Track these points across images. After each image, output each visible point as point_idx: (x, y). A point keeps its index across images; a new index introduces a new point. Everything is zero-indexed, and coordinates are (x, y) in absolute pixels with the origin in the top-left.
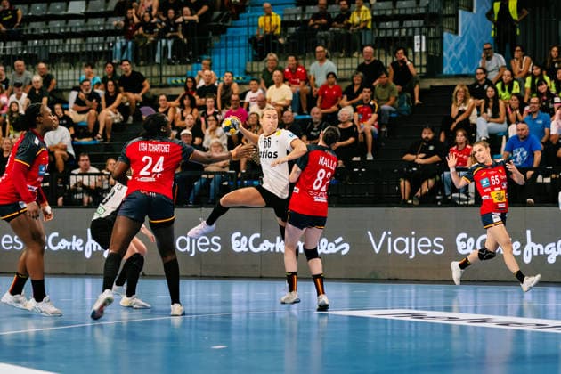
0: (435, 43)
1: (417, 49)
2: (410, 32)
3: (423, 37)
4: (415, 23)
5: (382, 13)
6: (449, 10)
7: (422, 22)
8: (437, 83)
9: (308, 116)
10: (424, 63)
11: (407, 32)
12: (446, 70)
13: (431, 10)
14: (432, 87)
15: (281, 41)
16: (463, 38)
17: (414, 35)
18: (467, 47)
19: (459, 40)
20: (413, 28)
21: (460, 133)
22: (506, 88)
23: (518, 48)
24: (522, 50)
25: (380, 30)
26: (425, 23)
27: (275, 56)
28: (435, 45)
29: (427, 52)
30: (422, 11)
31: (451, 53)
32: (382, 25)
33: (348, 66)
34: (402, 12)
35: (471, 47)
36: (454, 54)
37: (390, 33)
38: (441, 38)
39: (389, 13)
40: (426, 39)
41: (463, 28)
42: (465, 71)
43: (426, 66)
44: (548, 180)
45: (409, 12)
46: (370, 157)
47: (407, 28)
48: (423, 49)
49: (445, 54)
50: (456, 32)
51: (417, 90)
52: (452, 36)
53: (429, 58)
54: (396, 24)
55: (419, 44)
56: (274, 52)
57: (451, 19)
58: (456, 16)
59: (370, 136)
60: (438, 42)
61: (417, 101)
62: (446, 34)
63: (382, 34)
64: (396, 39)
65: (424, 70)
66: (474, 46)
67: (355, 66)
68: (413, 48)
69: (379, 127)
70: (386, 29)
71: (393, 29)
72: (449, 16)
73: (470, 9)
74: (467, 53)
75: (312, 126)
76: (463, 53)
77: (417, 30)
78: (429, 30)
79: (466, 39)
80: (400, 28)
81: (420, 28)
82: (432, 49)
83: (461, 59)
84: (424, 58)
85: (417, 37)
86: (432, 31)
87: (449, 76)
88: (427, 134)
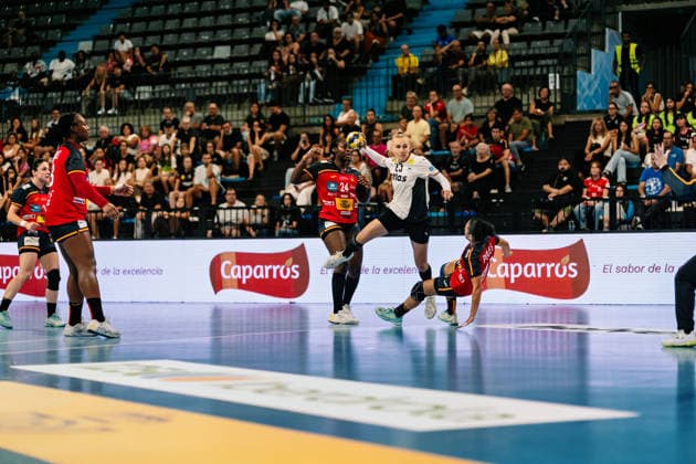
0: (569, 81)
1: (551, 87)
2: (545, 71)
3: (558, 76)
4: (549, 62)
5: (517, 52)
6: (581, 50)
7: (556, 61)
8: (569, 119)
9: (446, 152)
10: (558, 100)
11: (542, 71)
12: (578, 108)
13: (565, 50)
14: (566, 122)
15: (420, 81)
16: (596, 77)
18: (599, 85)
19: (593, 78)
20: (548, 66)
21: (594, 165)
22: (644, 119)
23: (650, 86)
24: (654, 87)
25: (515, 68)
26: (559, 62)
27: (414, 94)
28: (569, 84)
29: (561, 89)
30: (556, 50)
32: (517, 64)
33: (485, 104)
34: (537, 52)
35: (603, 84)
36: (587, 92)
37: (525, 72)
38: (575, 76)
39: (524, 53)
40: (560, 77)
41: (596, 67)
42: (599, 107)
43: (560, 103)
44: (681, 209)
45: (543, 51)
46: (508, 190)
47: (542, 67)
48: (558, 87)
49: (578, 92)
50: (589, 71)
51: (550, 126)
52: (586, 74)
53: (563, 95)
54: (531, 63)
55: (554, 81)
56: (413, 91)
57: (584, 58)
58: (589, 55)
59: (507, 170)
60: (572, 81)
61: (551, 136)
62: (579, 73)
63: (518, 73)
64: (532, 78)
65: (558, 107)
67: (492, 104)
68: (547, 86)
70: (522, 68)
71: (529, 67)
72: (582, 55)
73: (603, 49)
74: (600, 91)
75: (452, 160)
76: (596, 91)
77: (551, 69)
78: (563, 69)
79: (598, 76)
80: (536, 66)
81: (554, 66)
82: (566, 87)
83: (594, 97)
84: (558, 95)
85: (551, 75)
86: (566, 69)
87: (583, 112)
88: (564, 165)
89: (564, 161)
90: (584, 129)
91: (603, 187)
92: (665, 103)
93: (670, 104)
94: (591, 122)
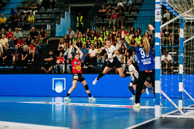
0: (53, 27)
1: (48, 29)
2: (46, 23)
3: (50, 25)
4: (47, 21)
5: (37, 18)
6: (57, 18)
7: (49, 21)
8: (54, 39)
9: (14, 48)
10: (50, 33)
11: (45, 24)
12: (56, 35)
13: (52, 17)
14: (52, 40)
15: (6, 25)
16: (62, 26)
18: (63, 29)
19: (61, 27)
20: (47, 22)
21: (61, 53)
22: (76, 39)
25: (37, 23)
26: (50, 21)
27: (4, 29)
28: (53, 28)
29: (51, 30)
30: (50, 17)
31: (58, 30)
32: (37, 21)
33: (27, 33)
34: (44, 18)
36: (59, 31)
37: (40, 24)
38: (55, 26)
39: (40, 18)
40: (51, 26)
41: (62, 23)
42: (63, 35)
43: (50, 34)
44: (86, 67)
45: (46, 18)
46: (33, 60)
47: (45, 22)
48: (50, 29)
49: (56, 31)
50: (60, 24)
51: (48, 41)
52: (59, 25)
53: (51, 32)
54: (42, 21)
55: (49, 27)
56: (4, 28)
57: (58, 20)
58: (60, 19)
61: (47, 44)
62: (56, 25)
63: (37, 24)
64: (42, 26)
65: (50, 35)
66: (65, 28)
67: (29, 33)
68: (47, 28)
69: (36, 51)
70: (39, 22)
71: (41, 22)
73: (64, 17)
74: (63, 30)
75: (15, 51)
76: (62, 31)
77: (48, 23)
78: (52, 23)
79: (63, 26)
81: (49, 22)
82: (52, 29)
83: (61, 32)
84: (50, 31)
85: (48, 25)
86: (52, 24)
87: (57, 37)
88: (51, 53)
89: (51, 52)
90: (57, 42)
91: (63, 60)
92: (83, 35)
93: (84, 35)
94: (60, 40)
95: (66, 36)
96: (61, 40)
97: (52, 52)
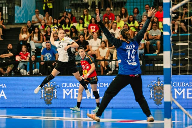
1: (4, 12)
2: (1, 5)
3: (7, 8)
4: (3, 1)
8: (13, 27)
10: (7, 18)
12: (16, 22)
14: (10, 28)
17: (3, 6)
18: (24, 12)
19: (22, 9)
20: (2, 3)
21: (24, 47)
23: (47, 13)
24: (49, 14)
26: (7, 2)
31: (18, 14)
35: (26, 12)
36: (19, 15)
38: (14, 8)
40: (8, 8)
41: (23, 4)
42: (24, 22)
43: (8, 20)
48: (7, 13)
49: (16, 15)
50: (20, 6)
52: (19, 7)
53: (9, 16)
55: (5, 10)
60: (13, 10)
62: (16, 6)
65: (7, 21)
66: (28, 11)
74: (24, 14)
76: (23, 15)
77: (4, 4)
78: (9, 5)
79: (24, 8)
81: (5, 3)
82: (10, 13)
83: (22, 17)
84: (7, 16)
85: (4, 7)
86: (11, 5)
87: (17, 24)
88: (10, 46)
89: (10, 45)
90: (18, 31)
91: (27, 56)
92: (53, 20)
93: (56, 21)
94: (21, 28)
95: (29, 22)
96: (23, 27)
97: (12, 45)
